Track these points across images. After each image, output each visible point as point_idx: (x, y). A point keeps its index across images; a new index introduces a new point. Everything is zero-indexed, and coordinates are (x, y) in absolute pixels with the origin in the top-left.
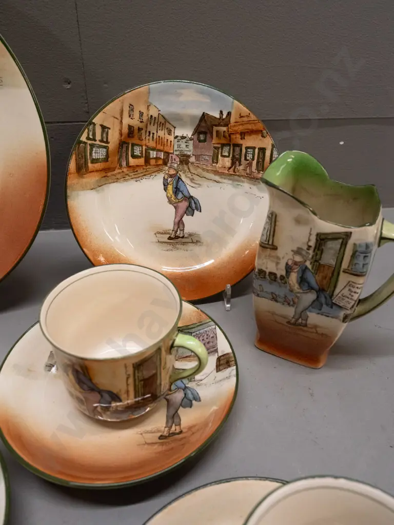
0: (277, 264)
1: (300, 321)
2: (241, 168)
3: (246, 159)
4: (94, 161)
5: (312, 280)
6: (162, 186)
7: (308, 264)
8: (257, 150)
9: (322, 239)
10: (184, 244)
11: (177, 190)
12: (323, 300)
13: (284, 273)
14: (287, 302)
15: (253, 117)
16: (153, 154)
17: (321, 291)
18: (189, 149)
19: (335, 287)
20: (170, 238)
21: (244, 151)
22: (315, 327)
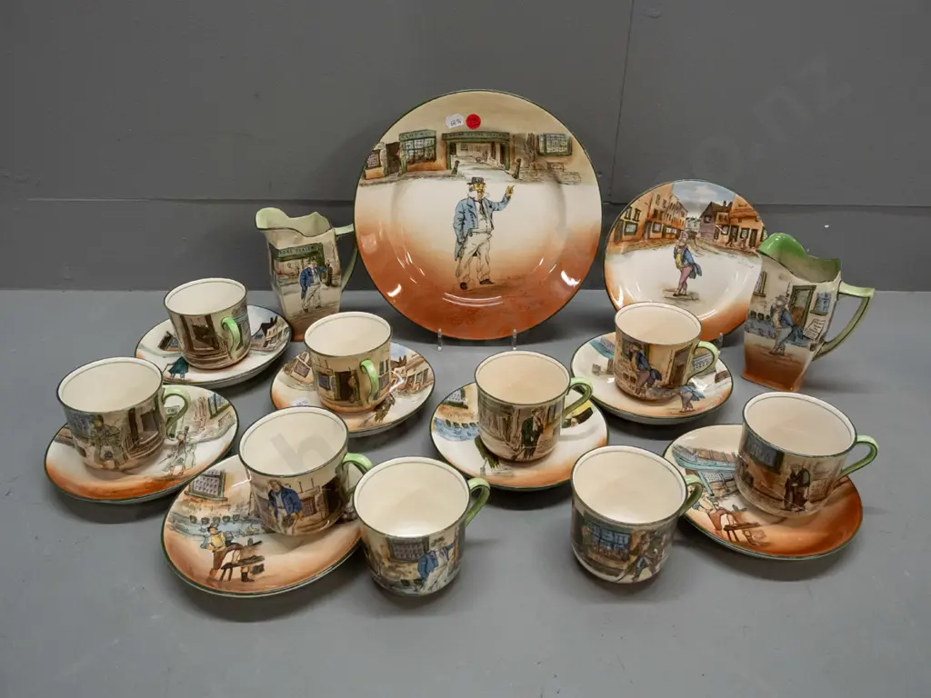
0: (765, 307)
1: (779, 350)
2: (736, 244)
3: (741, 237)
4: (626, 234)
5: (789, 318)
6: (673, 254)
7: (786, 307)
8: (750, 231)
9: (796, 290)
10: (685, 300)
11: (684, 258)
12: (796, 333)
13: (769, 314)
14: (770, 336)
15: (749, 206)
16: (669, 230)
17: (794, 326)
18: (696, 228)
19: (805, 323)
20: (675, 295)
21: (740, 230)
22: (790, 355)
